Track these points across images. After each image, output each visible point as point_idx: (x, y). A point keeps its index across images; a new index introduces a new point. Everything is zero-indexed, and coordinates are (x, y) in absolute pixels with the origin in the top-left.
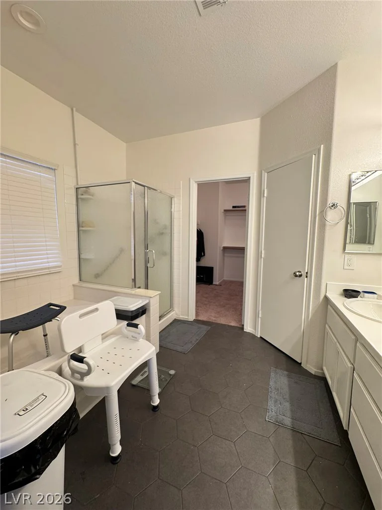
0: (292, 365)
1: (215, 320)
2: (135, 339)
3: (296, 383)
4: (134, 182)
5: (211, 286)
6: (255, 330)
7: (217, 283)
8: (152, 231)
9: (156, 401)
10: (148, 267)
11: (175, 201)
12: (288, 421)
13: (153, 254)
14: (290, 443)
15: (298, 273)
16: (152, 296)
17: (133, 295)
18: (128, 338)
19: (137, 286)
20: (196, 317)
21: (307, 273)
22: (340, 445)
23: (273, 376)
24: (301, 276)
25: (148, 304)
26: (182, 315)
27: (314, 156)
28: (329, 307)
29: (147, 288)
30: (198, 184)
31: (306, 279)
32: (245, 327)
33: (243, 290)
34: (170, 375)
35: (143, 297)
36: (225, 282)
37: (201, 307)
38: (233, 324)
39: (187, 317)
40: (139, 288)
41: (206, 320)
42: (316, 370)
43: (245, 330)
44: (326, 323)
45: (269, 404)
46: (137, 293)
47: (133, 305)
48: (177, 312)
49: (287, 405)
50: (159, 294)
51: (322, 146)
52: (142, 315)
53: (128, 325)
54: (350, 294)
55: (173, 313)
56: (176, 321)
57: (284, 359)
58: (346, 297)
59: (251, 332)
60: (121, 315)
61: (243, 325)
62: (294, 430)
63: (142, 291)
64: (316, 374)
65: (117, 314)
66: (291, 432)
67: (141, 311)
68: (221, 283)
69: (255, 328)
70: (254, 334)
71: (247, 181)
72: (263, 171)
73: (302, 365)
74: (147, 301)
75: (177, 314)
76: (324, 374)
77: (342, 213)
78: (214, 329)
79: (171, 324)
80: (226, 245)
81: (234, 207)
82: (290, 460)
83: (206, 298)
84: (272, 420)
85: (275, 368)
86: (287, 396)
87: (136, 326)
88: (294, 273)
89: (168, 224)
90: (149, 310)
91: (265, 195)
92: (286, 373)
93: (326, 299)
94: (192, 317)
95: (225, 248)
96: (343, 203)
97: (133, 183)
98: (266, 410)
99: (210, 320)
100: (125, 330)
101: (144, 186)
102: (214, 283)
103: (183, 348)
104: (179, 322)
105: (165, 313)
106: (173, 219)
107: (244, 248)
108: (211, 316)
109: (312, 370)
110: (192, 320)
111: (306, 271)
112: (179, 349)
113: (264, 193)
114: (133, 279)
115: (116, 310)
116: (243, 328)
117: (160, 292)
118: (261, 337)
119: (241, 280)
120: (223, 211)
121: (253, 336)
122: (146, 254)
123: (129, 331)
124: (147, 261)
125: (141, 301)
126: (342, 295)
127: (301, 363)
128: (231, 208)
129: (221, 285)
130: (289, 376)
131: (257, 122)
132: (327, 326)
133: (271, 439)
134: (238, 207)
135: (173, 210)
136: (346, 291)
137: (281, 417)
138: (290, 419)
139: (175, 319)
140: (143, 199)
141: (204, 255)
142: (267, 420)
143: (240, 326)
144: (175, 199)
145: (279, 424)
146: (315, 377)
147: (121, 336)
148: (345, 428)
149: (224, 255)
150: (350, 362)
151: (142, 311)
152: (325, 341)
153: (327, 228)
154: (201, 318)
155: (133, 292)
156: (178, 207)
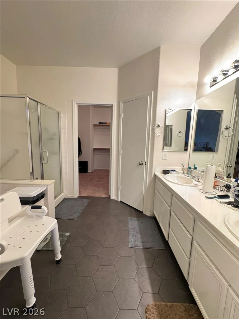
0: (139, 213)
1: (92, 195)
2: (39, 217)
3: (141, 223)
4: (28, 97)
5: (87, 174)
6: (117, 198)
7: (91, 172)
8: (44, 136)
9: (59, 257)
10: (43, 163)
11: (61, 115)
12: (140, 244)
13: (46, 153)
14: (143, 255)
15: (141, 163)
16: (49, 184)
17: (32, 185)
18: (32, 217)
19: (35, 178)
20: (79, 194)
21: (145, 162)
22: (165, 249)
23: (130, 222)
24: (142, 164)
25: (46, 190)
26: (69, 195)
27: (149, 97)
28: (157, 180)
29: (43, 178)
30: (78, 105)
31: (145, 166)
32: (111, 197)
33: (109, 175)
34: (67, 236)
35: (41, 186)
36: (95, 171)
37: (82, 188)
38: (104, 196)
39: (73, 196)
40: (37, 179)
41: (87, 196)
42: (150, 214)
43: (111, 199)
44: (155, 188)
45: (130, 238)
46: (35, 183)
47: (34, 193)
48: (66, 193)
49: (139, 236)
50: (54, 182)
51: (153, 92)
52: (41, 199)
53: (32, 208)
54: (166, 172)
55: (63, 194)
56: (65, 200)
57: (134, 211)
58: (164, 174)
59: (115, 199)
60: (24, 201)
61: (110, 196)
62: (144, 248)
63: (39, 181)
64: (151, 216)
65: (21, 201)
66: (142, 250)
67: (40, 196)
68: (93, 171)
69: (117, 196)
70: (117, 200)
71: (111, 107)
72: (120, 102)
73: (143, 213)
74: (45, 188)
75: (65, 195)
76: (154, 215)
77: (162, 130)
78: (92, 201)
79: (62, 202)
80: (96, 147)
81: (99, 123)
82: (144, 265)
83: (85, 181)
84: (132, 246)
85: (130, 217)
86: (138, 231)
87: (40, 207)
88: (139, 163)
89: (57, 131)
90: (47, 194)
91: (122, 117)
92: (136, 218)
93: (155, 175)
94: (76, 195)
95: (94, 149)
96: (162, 125)
97: (28, 99)
98: (129, 242)
99: (89, 196)
100: (30, 212)
101: (37, 102)
102: (88, 172)
103: (73, 216)
104: (68, 200)
105: (57, 195)
106: (61, 128)
107: (109, 149)
108: (89, 193)
109: (148, 214)
110: (77, 197)
111: (145, 161)
112: (71, 217)
113: (121, 116)
114: (31, 173)
115: (20, 198)
116: (110, 198)
117: (55, 181)
118: (121, 201)
119: (108, 169)
120: (93, 125)
121: (116, 201)
122: (41, 153)
123: (33, 212)
124: (42, 159)
125: (40, 189)
126: (162, 173)
127: (142, 212)
128: (98, 124)
129: (93, 173)
130: (138, 220)
131: (116, 70)
132: (155, 190)
133: (133, 257)
134: (102, 123)
135: (60, 122)
136: (164, 171)
137: (137, 243)
138: (141, 243)
139: (65, 198)
140: (37, 112)
141: (81, 154)
142: (130, 247)
143: (108, 197)
144: (61, 114)
145: (136, 247)
146: (150, 217)
147: (26, 217)
148: (167, 239)
149: (94, 154)
150: (169, 206)
151: (42, 196)
152: (155, 197)
153: (155, 138)
154: (83, 195)
155: (32, 183)
156: (64, 120)
